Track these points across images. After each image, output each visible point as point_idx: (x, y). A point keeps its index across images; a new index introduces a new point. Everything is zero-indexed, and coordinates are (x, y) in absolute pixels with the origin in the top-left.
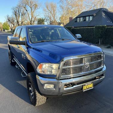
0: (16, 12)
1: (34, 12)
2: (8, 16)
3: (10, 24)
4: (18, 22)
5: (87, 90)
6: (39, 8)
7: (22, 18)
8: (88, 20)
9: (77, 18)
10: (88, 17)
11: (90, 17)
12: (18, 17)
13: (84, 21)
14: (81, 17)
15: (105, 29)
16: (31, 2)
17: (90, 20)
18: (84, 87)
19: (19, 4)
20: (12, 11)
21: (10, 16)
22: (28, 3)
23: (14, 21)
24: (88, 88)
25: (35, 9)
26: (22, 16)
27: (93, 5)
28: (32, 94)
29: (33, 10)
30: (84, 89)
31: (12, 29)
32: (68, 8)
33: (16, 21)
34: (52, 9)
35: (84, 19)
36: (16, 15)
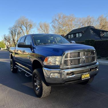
0: (12, 32)
1: (29, 31)
2: (5, 36)
3: (6, 43)
4: (14, 40)
5: (85, 79)
6: (33, 27)
7: (18, 36)
8: (78, 36)
9: (68, 35)
10: (78, 34)
11: (80, 33)
12: (14, 36)
13: (74, 37)
14: (72, 34)
15: (94, 42)
16: (26, 23)
17: (80, 36)
18: (82, 76)
19: (15, 25)
20: (9, 31)
21: (7, 35)
22: (23, 23)
23: (10, 40)
24: (86, 78)
25: (30, 28)
26: (18, 34)
27: (82, 25)
28: (37, 88)
29: (28, 30)
30: (82, 78)
31: (7, 47)
32: (60, 27)
33: (12, 39)
34: (45, 28)
35: (74, 36)
36: (12, 34)
